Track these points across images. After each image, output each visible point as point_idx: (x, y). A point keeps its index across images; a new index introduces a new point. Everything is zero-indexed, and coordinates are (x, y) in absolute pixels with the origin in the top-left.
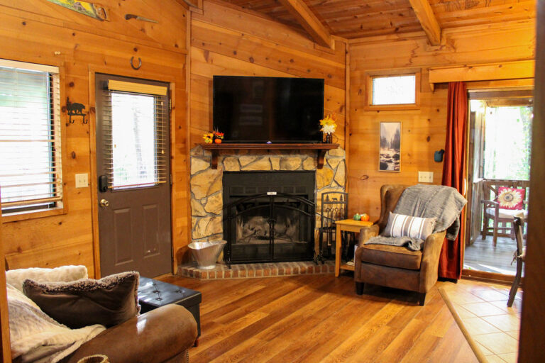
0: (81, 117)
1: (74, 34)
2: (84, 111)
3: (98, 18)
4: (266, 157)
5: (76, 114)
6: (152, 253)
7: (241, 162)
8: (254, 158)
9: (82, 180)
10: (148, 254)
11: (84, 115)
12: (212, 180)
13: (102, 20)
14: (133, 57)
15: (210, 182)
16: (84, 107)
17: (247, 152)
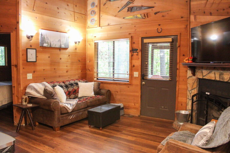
0: (137, 53)
1: (135, 26)
2: (138, 51)
3: (143, 18)
4: (213, 72)
5: (135, 52)
6: (164, 108)
7: (203, 73)
8: (208, 71)
9: (136, 74)
10: (162, 108)
11: (138, 53)
12: (193, 82)
13: (145, 18)
14: (158, 29)
15: (193, 83)
16: (138, 50)
17: (206, 68)
